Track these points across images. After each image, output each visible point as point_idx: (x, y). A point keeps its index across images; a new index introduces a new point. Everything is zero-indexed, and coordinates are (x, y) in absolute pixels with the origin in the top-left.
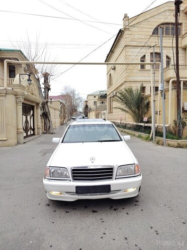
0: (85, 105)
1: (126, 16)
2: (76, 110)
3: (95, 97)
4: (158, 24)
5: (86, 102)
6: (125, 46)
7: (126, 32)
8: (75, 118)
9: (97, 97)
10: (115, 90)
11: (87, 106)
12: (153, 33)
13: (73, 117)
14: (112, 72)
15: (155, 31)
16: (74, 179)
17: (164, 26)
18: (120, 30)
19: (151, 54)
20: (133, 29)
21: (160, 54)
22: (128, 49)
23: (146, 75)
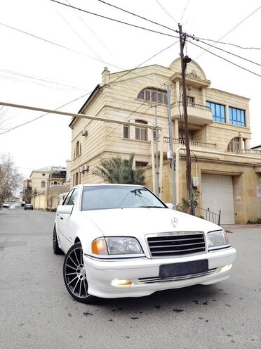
0: (26, 186)
1: (106, 70)
2: (9, 195)
3: (44, 175)
4: (144, 87)
5: (28, 181)
6: (105, 106)
7: (106, 90)
8: (7, 205)
9: (47, 176)
10: (86, 163)
11: (29, 188)
12: (139, 96)
13: (5, 205)
14: (81, 139)
15: (141, 95)
16: (153, 255)
17: (151, 91)
18: (98, 85)
19: (136, 121)
20: (115, 87)
21: (146, 123)
22: (108, 110)
23: (130, 146)
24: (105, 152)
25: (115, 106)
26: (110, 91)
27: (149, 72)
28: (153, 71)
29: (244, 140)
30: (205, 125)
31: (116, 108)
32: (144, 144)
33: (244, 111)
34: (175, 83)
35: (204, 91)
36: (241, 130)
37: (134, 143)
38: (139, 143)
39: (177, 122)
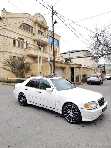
1: (4, 10)
6: (4, 28)
7: (4, 20)
15: (21, 26)
19: (19, 38)
20: (9, 20)
21: (23, 40)
22: (5, 30)
23: (16, 49)
24: (3, 51)
25: (9, 29)
26: (7, 21)
27: (25, 16)
28: (27, 16)
29: (58, 52)
30: (46, 45)
31: (9, 30)
32: (22, 49)
33: (59, 41)
34: (36, 24)
35: (46, 30)
36: (57, 48)
37: (18, 48)
38: (20, 49)
39: (36, 42)
